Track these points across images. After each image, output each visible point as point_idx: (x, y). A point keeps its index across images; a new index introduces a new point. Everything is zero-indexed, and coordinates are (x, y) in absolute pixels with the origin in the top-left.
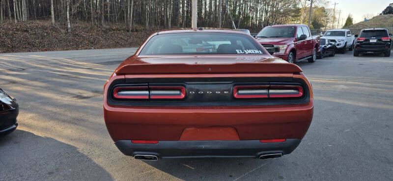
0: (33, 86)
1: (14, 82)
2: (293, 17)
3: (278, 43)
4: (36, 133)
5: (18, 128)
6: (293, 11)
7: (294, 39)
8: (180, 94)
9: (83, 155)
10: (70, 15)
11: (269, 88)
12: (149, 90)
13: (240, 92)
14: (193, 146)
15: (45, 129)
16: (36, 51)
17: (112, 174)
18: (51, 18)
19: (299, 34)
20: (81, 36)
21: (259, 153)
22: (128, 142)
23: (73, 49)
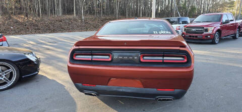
0: (57, 51)
1: (48, 49)
2: (230, 7)
3: (207, 26)
4: (49, 77)
5: (39, 73)
6: (229, 3)
7: (220, 23)
8: (108, 58)
9: (66, 91)
10: (84, 11)
11: (163, 56)
12: (92, 55)
13: (145, 58)
14: (115, 89)
15: (54, 75)
16: (65, 32)
17: (77, 102)
18: (73, 13)
19: (224, 19)
20: (89, 24)
21: (157, 97)
22: (80, 85)
23: (84, 31)
